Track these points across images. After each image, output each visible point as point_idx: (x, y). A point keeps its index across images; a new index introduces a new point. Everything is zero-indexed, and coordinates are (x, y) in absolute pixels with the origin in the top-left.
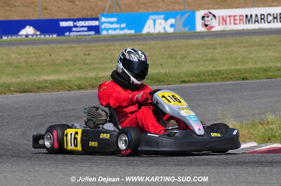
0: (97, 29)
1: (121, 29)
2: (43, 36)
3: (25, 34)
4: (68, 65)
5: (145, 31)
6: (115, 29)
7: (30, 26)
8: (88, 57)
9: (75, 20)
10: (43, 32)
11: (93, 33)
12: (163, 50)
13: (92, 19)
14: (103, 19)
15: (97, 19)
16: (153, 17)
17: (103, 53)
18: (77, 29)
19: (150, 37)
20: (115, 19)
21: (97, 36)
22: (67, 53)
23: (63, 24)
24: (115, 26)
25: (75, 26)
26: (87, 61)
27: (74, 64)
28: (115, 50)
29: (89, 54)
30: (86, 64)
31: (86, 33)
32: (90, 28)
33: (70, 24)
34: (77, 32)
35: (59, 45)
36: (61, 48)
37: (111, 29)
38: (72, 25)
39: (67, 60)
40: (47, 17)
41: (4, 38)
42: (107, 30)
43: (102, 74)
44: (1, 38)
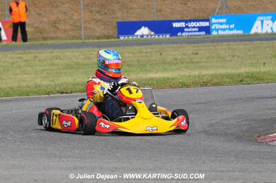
0: (207, 30)
1: (230, 29)
2: (157, 36)
3: (141, 34)
4: (176, 64)
5: (253, 31)
6: (224, 30)
7: (145, 27)
8: (196, 56)
9: (186, 22)
11: (203, 33)
12: (268, 50)
13: (202, 21)
14: (213, 20)
15: (208, 20)
16: (261, 18)
17: (209, 53)
18: (190, 30)
19: (258, 37)
20: (225, 20)
21: (208, 36)
22: (176, 52)
23: (175, 25)
24: (224, 26)
25: (187, 27)
26: (194, 60)
27: (182, 63)
28: (221, 49)
29: (197, 54)
30: (193, 63)
31: (197, 33)
32: (201, 29)
33: (183, 24)
34: (189, 32)
35: (170, 45)
36: (171, 48)
37: (221, 29)
38: (184, 26)
39: (176, 59)
40: (161, 18)
41: (122, 38)
42: (217, 30)
43: (205, 72)
44: (119, 38)
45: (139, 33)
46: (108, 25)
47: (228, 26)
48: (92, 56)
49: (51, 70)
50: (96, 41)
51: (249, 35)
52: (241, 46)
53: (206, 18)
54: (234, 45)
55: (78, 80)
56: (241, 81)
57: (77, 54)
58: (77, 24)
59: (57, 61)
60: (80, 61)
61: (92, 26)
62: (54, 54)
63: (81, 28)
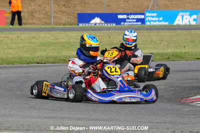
0: (143, 21)
1: (159, 21)
2: (106, 25)
6: (155, 21)
7: (98, 17)
9: (128, 14)
11: (140, 23)
12: (186, 36)
13: (139, 14)
14: (147, 14)
15: (143, 14)
16: (182, 14)
17: (144, 37)
18: (130, 21)
19: (180, 28)
20: (155, 15)
21: (143, 25)
23: (120, 17)
24: (155, 19)
25: (128, 18)
31: (135, 23)
32: (138, 20)
33: (125, 17)
34: (129, 22)
35: (116, 31)
36: (116, 33)
37: (153, 21)
38: (126, 18)
40: (109, 12)
41: (81, 25)
42: (150, 21)
44: (79, 25)
46: (71, 15)
47: (157, 19)
48: (60, 38)
49: (30, 46)
50: (62, 26)
51: (174, 26)
52: (167, 34)
53: (142, 12)
54: (162, 33)
55: (50, 54)
56: (168, 58)
57: (48, 35)
58: (49, 14)
59: (34, 40)
60: (51, 40)
62: (32, 35)
63: (51, 17)
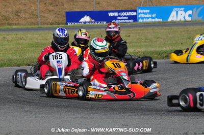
0: (135, 18)
1: (153, 18)
2: (96, 23)
3: (84, 21)
5: (170, 19)
6: (148, 18)
7: (87, 16)
8: (128, 38)
9: (119, 12)
10: (97, 20)
11: (132, 21)
12: (183, 33)
13: (131, 11)
14: (140, 11)
15: (135, 11)
16: (176, 9)
17: (139, 35)
19: (174, 23)
20: (148, 11)
21: (135, 23)
23: (110, 14)
24: (148, 16)
25: (120, 16)
26: (128, 41)
28: (148, 33)
29: (129, 36)
31: (127, 21)
32: (130, 17)
34: (121, 20)
37: (146, 18)
38: (117, 15)
40: (99, 9)
41: (69, 24)
42: (142, 18)
43: (138, 50)
44: (67, 24)
45: (82, 20)
46: (59, 14)
47: (151, 16)
48: (49, 38)
49: (18, 48)
50: (49, 26)
51: (168, 22)
52: (162, 31)
53: (133, 9)
54: (157, 30)
56: (167, 56)
57: (36, 36)
58: (34, 13)
59: (21, 41)
60: (39, 41)
61: (46, 15)
62: (19, 36)
63: (38, 16)
